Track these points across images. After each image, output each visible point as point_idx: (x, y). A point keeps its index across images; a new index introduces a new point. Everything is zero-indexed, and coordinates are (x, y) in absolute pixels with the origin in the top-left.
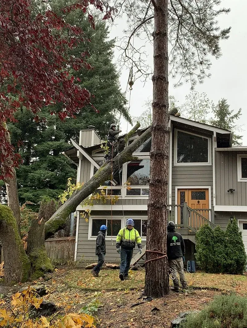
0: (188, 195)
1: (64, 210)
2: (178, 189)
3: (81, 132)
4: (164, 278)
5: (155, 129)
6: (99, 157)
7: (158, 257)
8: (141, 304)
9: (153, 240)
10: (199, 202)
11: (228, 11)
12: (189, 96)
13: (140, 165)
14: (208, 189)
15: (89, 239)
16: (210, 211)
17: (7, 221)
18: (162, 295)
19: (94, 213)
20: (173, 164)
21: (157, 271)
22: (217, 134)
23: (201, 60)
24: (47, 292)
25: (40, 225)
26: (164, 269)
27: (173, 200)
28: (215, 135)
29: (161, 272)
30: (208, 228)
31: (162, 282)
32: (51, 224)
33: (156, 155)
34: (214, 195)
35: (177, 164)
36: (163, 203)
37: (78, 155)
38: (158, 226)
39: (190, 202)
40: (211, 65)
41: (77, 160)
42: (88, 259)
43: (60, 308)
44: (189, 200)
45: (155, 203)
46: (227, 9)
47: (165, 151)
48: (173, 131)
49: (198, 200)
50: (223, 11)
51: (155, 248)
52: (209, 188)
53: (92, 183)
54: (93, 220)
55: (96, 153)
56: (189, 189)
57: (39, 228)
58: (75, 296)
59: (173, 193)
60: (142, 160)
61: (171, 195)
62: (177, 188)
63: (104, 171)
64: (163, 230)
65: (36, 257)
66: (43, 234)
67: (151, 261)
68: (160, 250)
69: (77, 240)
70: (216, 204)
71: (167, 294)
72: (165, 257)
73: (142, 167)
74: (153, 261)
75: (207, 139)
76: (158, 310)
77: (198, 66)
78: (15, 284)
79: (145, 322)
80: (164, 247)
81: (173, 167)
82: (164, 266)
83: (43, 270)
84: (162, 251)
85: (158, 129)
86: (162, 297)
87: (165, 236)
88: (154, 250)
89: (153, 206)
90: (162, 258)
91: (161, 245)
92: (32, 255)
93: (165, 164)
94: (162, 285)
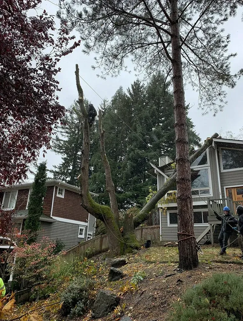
0: (234, 192)
1: (146, 207)
2: (226, 188)
3: (159, 158)
4: (192, 255)
6: (169, 172)
7: (186, 238)
8: (173, 275)
9: (182, 224)
11: (235, 55)
12: (242, 129)
13: (199, 174)
15: (168, 226)
17: (108, 216)
18: (191, 268)
19: (169, 208)
20: (220, 171)
21: (186, 249)
23: (219, 92)
24: (126, 262)
25: (129, 218)
26: (192, 247)
29: (190, 250)
31: (191, 258)
32: (139, 217)
33: (179, 160)
35: (223, 171)
36: (187, 196)
37: (155, 172)
38: (185, 213)
40: (226, 95)
42: (167, 239)
43: (126, 275)
44: (236, 195)
45: (181, 196)
46: (234, 53)
47: (186, 157)
48: (218, 148)
49: (242, 195)
50: (231, 56)
51: (183, 231)
53: (163, 189)
54: (170, 213)
55: (166, 170)
56: (234, 187)
57: (129, 219)
58: (140, 267)
60: (199, 171)
61: (221, 193)
62: (225, 187)
63: (171, 180)
64: (189, 216)
65: (128, 239)
66: (133, 224)
67: (181, 240)
68: (187, 232)
69: (161, 227)
71: (196, 267)
72: (192, 237)
74: (182, 240)
76: (181, 281)
77: (218, 97)
78: (115, 256)
79: (168, 292)
80: (191, 229)
81: (220, 173)
82: (192, 244)
83: (132, 247)
84: (189, 233)
85: (179, 142)
86: (192, 269)
87: (192, 220)
88: (183, 232)
89: (180, 198)
90: (190, 238)
91: (188, 227)
92: (125, 237)
93: (186, 166)
94: (191, 260)
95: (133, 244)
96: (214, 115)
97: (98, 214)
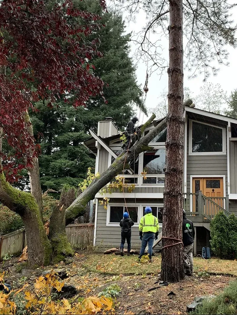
0: (203, 184)
1: (84, 198)
2: (193, 178)
3: (99, 123)
4: (179, 264)
5: (170, 120)
6: (116, 147)
7: (174, 244)
8: (157, 288)
9: (169, 227)
10: (213, 190)
13: (156, 154)
14: (222, 178)
15: (107, 225)
16: (224, 199)
17: (30, 207)
18: (178, 280)
19: (112, 200)
20: (188, 153)
21: (173, 257)
22: (232, 124)
23: (218, 51)
24: (67, 275)
25: (61, 212)
26: (180, 255)
27: (188, 189)
28: (229, 125)
29: (177, 258)
30: (222, 215)
31: (178, 268)
32: (72, 211)
33: (172, 144)
34: (229, 184)
35: (191, 154)
36: (178, 191)
37: (96, 145)
38: (174, 214)
39: (204, 190)
41: (95, 150)
43: (80, 290)
44: (204, 188)
45: (170, 191)
47: (180, 141)
48: (188, 121)
49: (212, 189)
51: (170, 235)
52: (224, 176)
54: (111, 207)
55: (113, 143)
56: (204, 178)
57: (60, 214)
58: (95, 280)
59: (188, 181)
60: (158, 150)
61: (186, 184)
62: (191, 177)
63: (122, 160)
64: (179, 218)
65: (57, 242)
66: (64, 220)
67: (167, 247)
68: (175, 236)
69: (95, 226)
70: (231, 193)
71: (183, 279)
72: (180, 243)
73: (158, 156)
74: (169, 247)
75: (222, 129)
76: (174, 294)
78: (38, 267)
79: (162, 306)
80: (180, 233)
81: (188, 156)
82: (180, 252)
83: (64, 255)
84: (177, 238)
85: (173, 120)
86: (178, 282)
87: (181, 223)
88: (170, 237)
89: (169, 194)
90: (178, 244)
91: (177, 232)
92: (54, 240)
93: (180, 154)
94: (178, 271)
95: (64, 250)
96: (204, 80)
97: (15, 205)
